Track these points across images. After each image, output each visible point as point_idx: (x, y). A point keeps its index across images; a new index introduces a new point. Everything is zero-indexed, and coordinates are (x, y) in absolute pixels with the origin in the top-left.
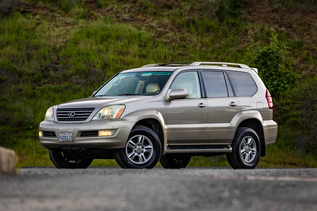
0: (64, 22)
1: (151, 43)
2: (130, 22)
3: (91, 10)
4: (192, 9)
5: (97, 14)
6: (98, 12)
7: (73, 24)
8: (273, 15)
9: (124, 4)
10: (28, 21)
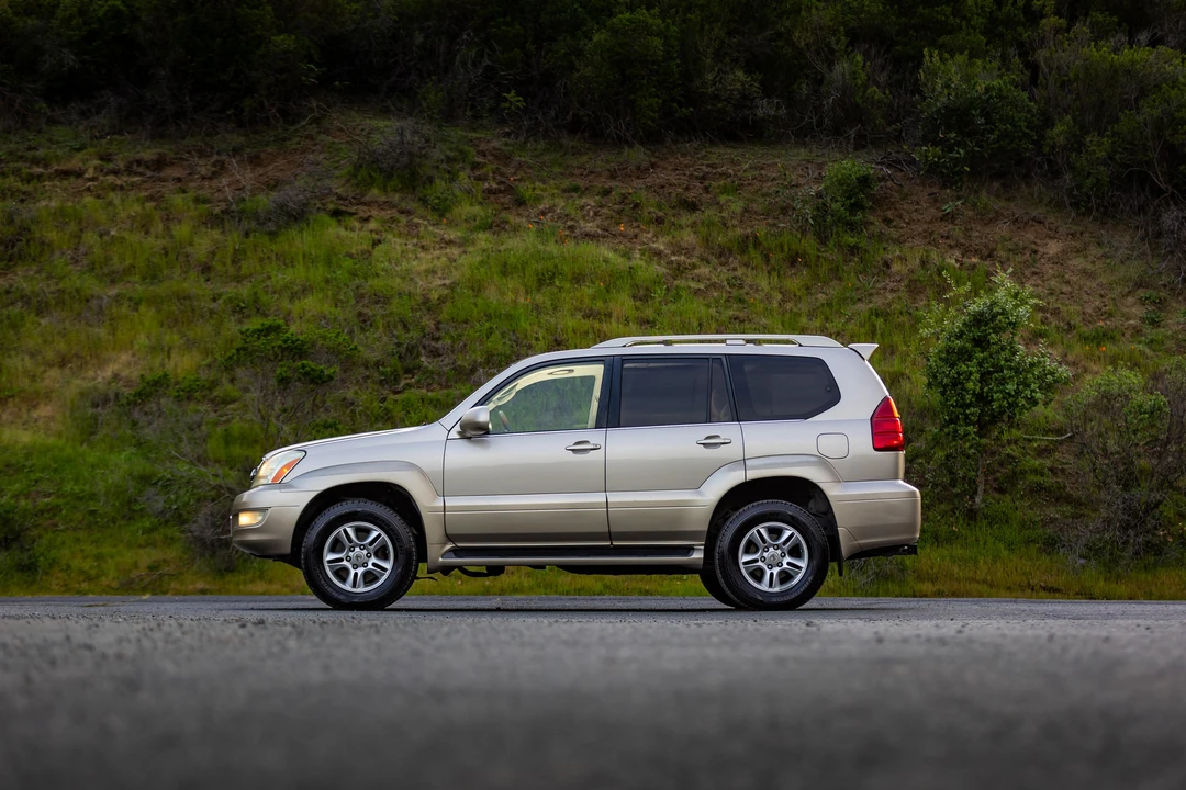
0: (438, 239)
1: (661, 289)
2: (601, 240)
3: (501, 211)
4: (746, 210)
5: (518, 220)
6: (519, 215)
7: (463, 243)
8: (944, 228)
9: (580, 197)
10: (351, 236)
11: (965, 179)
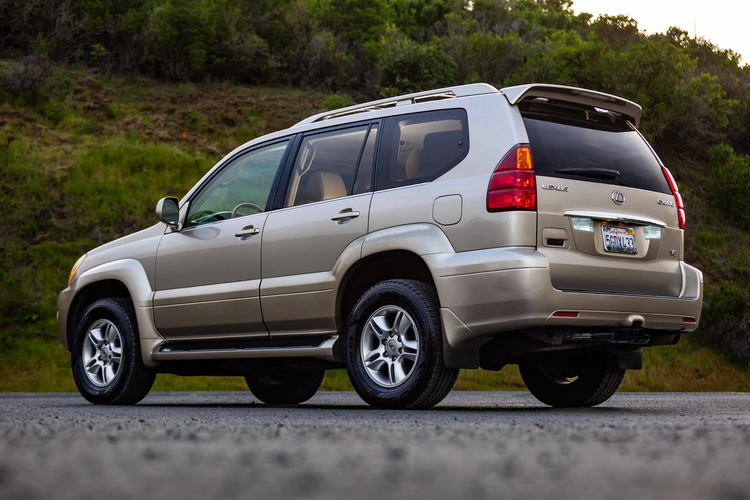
0: (55, 138)
2: (172, 142)
3: (98, 121)
5: (110, 128)
6: (111, 124)
7: (74, 142)
9: (153, 113)
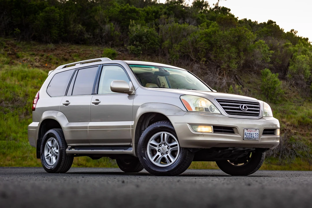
2: (40, 68)
3: (12, 59)
5: (17, 62)
6: (17, 61)
9: (35, 56)
11: (141, 55)
